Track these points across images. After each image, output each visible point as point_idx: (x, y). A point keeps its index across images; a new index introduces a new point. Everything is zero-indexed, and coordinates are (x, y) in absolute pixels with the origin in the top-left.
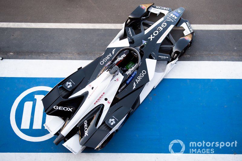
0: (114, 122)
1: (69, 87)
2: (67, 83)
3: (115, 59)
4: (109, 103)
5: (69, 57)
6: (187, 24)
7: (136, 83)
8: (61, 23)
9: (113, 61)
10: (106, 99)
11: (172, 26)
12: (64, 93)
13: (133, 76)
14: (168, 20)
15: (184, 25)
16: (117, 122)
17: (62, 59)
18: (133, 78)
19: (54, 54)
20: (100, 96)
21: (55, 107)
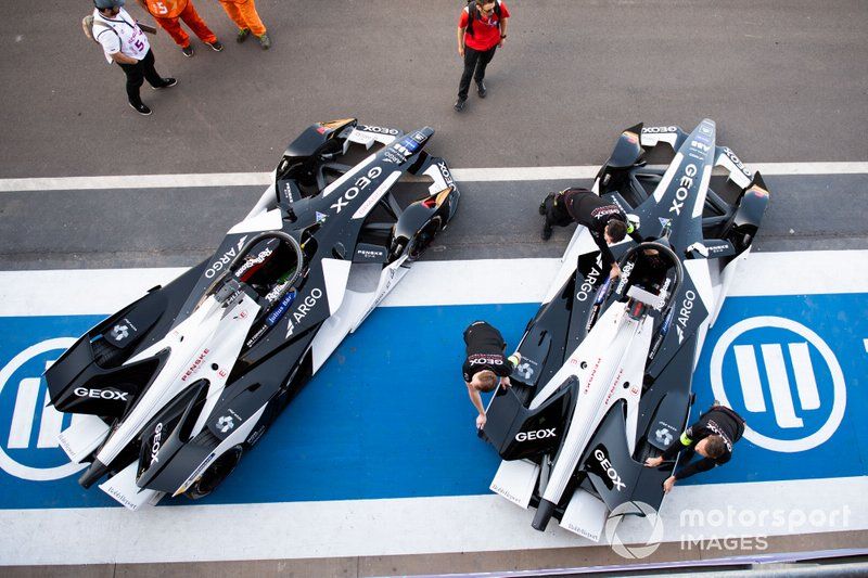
0: (231, 425)
1: (119, 338)
2: (117, 328)
3: (241, 262)
4: (221, 374)
5: (139, 260)
6: (440, 167)
7: (294, 321)
8: (124, 174)
9: (234, 269)
10: (215, 367)
11: (395, 176)
12: (107, 355)
13: (285, 303)
14: (386, 160)
15: (433, 171)
16: (237, 424)
17: (121, 267)
18: (287, 309)
19: (101, 256)
20: (197, 357)
21: (79, 392)
